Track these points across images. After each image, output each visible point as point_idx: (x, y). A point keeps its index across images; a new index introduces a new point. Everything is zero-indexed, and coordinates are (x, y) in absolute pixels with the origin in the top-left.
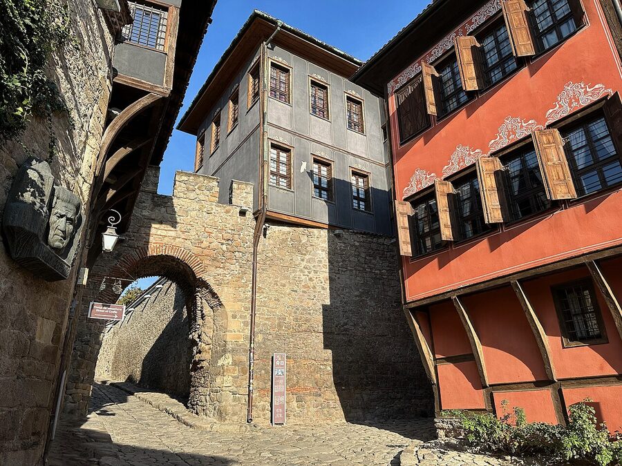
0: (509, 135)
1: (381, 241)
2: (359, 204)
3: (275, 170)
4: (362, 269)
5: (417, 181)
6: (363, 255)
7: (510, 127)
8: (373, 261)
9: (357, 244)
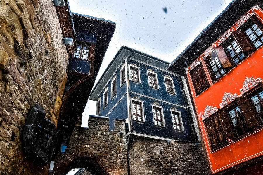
0: (249, 86)
1: (190, 145)
2: (177, 127)
3: (135, 113)
4: (182, 160)
5: (208, 112)
6: (182, 152)
7: (248, 82)
8: (188, 155)
9: (179, 147)
